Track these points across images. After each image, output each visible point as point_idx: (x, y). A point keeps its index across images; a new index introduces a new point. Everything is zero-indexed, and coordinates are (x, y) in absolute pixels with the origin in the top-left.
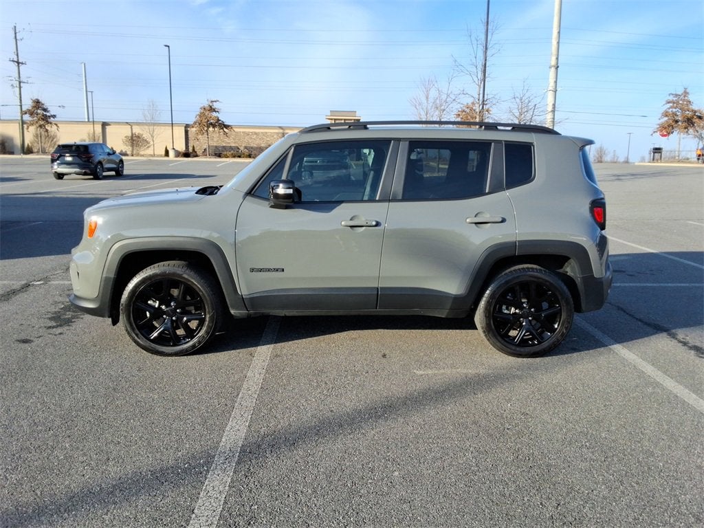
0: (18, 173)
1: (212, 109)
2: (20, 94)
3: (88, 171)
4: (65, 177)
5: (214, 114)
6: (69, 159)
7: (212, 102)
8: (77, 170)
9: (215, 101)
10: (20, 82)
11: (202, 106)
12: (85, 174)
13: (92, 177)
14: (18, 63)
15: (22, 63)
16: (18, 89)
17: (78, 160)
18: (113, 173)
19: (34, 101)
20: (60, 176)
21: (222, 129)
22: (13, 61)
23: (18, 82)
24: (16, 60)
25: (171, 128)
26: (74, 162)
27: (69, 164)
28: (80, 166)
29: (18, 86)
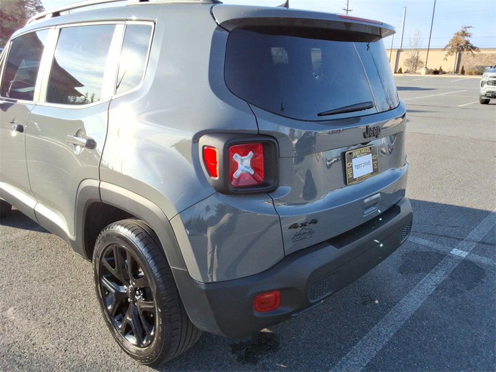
1: (464, 34)
5: (466, 38)
7: (466, 28)
9: (469, 27)
11: (457, 32)
14: (347, 10)
15: (350, 11)
21: (470, 50)
22: (344, 9)
24: (346, 9)
25: (427, 52)
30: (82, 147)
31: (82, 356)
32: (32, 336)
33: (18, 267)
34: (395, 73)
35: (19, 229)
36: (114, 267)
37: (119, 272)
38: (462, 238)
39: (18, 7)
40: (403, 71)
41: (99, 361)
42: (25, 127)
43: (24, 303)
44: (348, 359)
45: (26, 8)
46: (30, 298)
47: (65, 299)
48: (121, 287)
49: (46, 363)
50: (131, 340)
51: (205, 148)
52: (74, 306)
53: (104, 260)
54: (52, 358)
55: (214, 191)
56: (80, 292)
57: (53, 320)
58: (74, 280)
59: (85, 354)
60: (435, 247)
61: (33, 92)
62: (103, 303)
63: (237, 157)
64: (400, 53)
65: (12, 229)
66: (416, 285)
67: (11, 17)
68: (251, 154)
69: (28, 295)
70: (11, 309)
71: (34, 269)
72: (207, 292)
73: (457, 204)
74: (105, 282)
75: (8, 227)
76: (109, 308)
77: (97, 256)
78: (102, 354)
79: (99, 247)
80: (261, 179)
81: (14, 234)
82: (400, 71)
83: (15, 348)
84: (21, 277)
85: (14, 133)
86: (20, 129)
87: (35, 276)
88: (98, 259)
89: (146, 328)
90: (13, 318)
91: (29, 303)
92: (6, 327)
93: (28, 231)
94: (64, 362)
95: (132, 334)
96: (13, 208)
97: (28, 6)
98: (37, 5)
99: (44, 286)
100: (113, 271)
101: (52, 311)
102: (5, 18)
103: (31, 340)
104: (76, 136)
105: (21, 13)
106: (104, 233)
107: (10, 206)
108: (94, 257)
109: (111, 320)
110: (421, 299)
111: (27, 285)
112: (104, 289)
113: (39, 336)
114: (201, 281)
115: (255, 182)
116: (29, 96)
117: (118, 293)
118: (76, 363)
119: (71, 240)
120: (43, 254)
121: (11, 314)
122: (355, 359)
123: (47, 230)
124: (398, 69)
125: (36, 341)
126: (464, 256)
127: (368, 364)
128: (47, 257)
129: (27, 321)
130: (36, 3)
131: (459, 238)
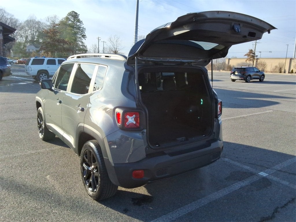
0: (222, 78)
2: (255, 48)
3: (243, 79)
4: (236, 81)
6: (236, 73)
8: (239, 78)
10: (256, 43)
12: (242, 80)
13: (245, 81)
16: (255, 46)
17: (240, 74)
18: (258, 80)
19: (250, 50)
20: (234, 80)
23: (255, 43)
26: (238, 75)
27: (236, 75)
28: (240, 76)
29: (255, 44)
30: (80, 111)
31: (72, 195)
32: (55, 186)
33: (54, 161)
34: (289, 73)
35: (58, 146)
36: (87, 159)
37: (89, 161)
38: (270, 167)
39: (73, 36)
40: (294, 71)
41: (78, 197)
42: (62, 101)
43: (54, 174)
44: (181, 209)
45: (77, 36)
46: (56, 173)
47: (70, 174)
48: (89, 167)
49: (58, 196)
50: (90, 189)
51: (117, 113)
52: (73, 177)
53: (84, 156)
54: (60, 194)
55: (119, 129)
56: (77, 172)
57: (64, 181)
58: (76, 167)
59: (73, 194)
60: (252, 170)
61: (67, 86)
62: (83, 174)
63: (128, 117)
64: (292, 60)
65: (55, 145)
66: (230, 185)
67: (69, 42)
68: (134, 116)
69: (56, 171)
70: (48, 176)
71: (61, 162)
72: (114, 167)
73: (278, 151)
74: (84, 165)
75: (53, 144)
76: (85, 176)
77: (82, 154)
78: (80, 195)
79: (83, 151)
80: (138, 125)
81: (55, 148)
82: (292, 72)
83: (47, 189)
84: (55, 164)
85: (58, 104)
86: (60, 102)
87: (60, 164)
88: (82, 156)
89: (96, 183)
90: (49, 179)
91: (56, 174)
92: (45, 182)
93: (61, 147)
94: (65, 196)
95: (91, 187)
96: (56, 136)
97: (78, 35)
98: (82, 34)
99: (63, 169)
100: (87, 160)
101: (64, 178)
102: (66, 43)
103: (54, 187)
104: (79, 106)
105: (74, 39)
106: (85, 145)
107: (55, 135)
108: (81, 155)
109: (85, 182)
110: (229, 191)
111: (56, 168)
112: (83, 168)
113: (57, 186)
114: (113, 162)
115: (136, 127)
116: (65, 89)
117: (88, 170)
118: (69, 197)
119: (74, 148)
120: (65, 156)
121: (48, 178)
122: (184, 210)
123: (68, 146)
124: (291, 70)
125: (56, 188)
126: (265, 176)
127: (189, 213)
128: (67, 157)
129: (54, 180)
130: (82, 33)
131: (268, 167)
